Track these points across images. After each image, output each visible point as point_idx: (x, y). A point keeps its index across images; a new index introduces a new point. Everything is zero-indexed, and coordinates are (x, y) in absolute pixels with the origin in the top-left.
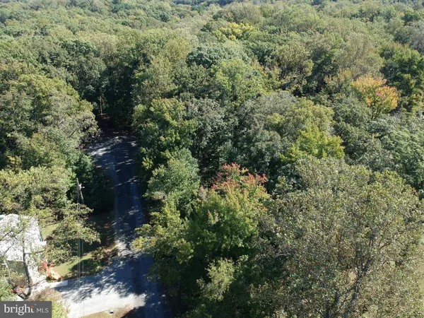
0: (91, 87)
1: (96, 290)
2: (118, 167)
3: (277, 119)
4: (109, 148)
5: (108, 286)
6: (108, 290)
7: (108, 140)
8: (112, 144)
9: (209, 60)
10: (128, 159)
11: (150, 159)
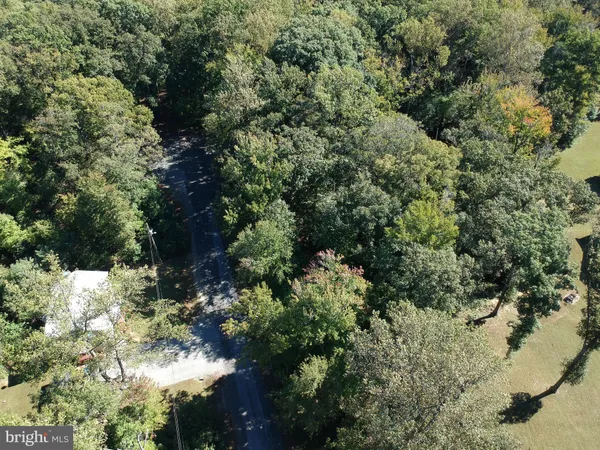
0: (146, 79)
1: (182, 354)
2: (190, 188)
3: (387, 163)
4: (176, 155)
5: (195, 349)
6: (195, 354)
7: (173, 143)
8: (179, 149)
9: (306, 53)
10: (201, 176)
11: (234, 211)
